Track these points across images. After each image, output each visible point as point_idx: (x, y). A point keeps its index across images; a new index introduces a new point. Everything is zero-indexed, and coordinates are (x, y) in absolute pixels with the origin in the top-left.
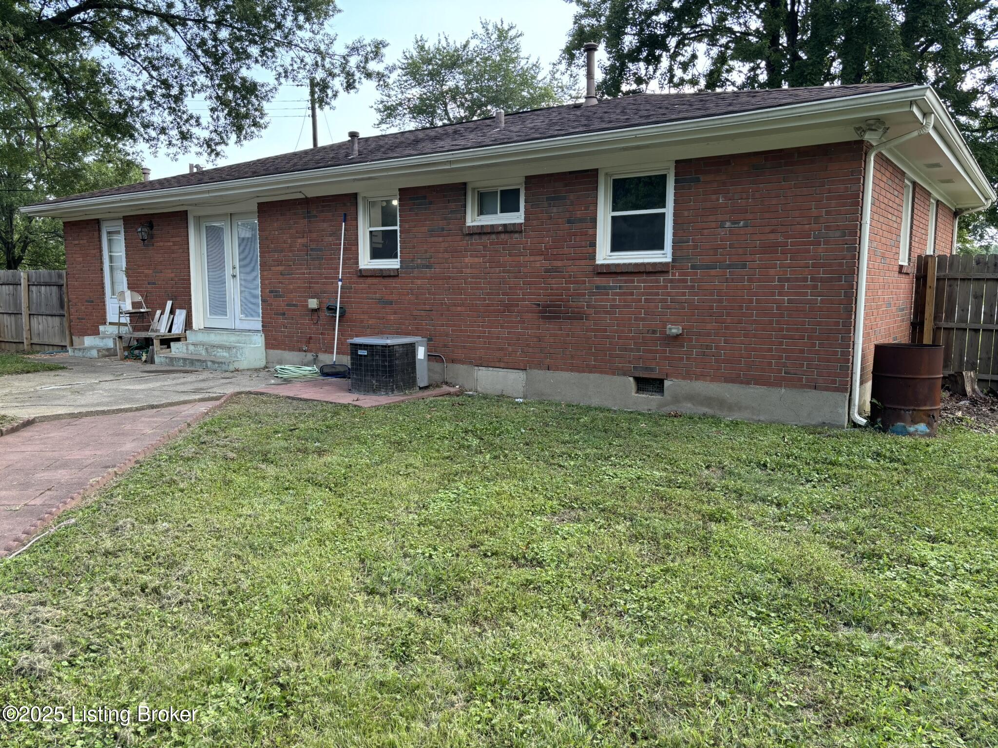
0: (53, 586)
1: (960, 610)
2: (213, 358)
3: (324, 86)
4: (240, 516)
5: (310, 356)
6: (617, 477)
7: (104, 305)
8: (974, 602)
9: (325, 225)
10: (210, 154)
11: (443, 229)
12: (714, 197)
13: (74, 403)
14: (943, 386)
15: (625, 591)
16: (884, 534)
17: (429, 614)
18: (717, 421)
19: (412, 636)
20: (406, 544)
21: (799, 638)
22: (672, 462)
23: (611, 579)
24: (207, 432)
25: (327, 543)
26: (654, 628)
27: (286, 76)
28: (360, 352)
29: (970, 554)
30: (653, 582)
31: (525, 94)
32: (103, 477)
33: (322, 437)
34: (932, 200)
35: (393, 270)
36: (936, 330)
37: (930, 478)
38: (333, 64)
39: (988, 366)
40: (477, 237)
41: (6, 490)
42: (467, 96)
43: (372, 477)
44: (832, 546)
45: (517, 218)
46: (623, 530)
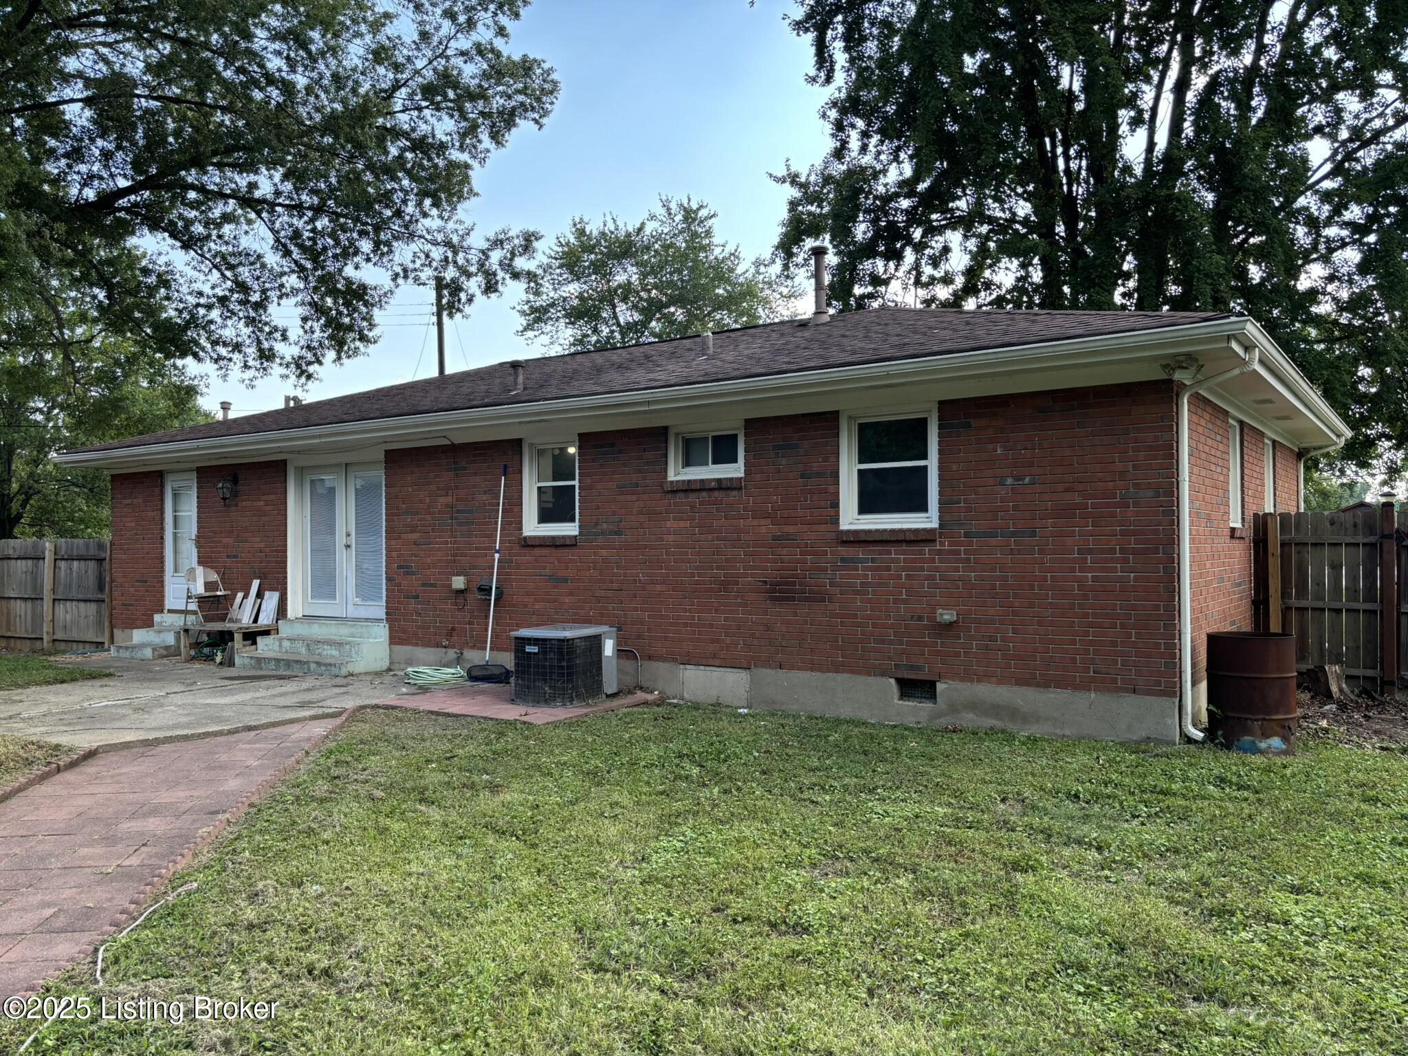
0: (195, 970)
1: (1333, 978)
2: (317, 658)
3: (456, 288)
4: (410, 874)
5: (452, 654)
6: (889, 816)
7: (163, 586)
8: (1351, 967)
9: (477, 479)
10: (299, 376)
11: (637, 485)
12: (990, 446)
13: (142, 725)
14: (1299, 686)
15: (918, 961)
16: (1235, 884)
17: (676, 995)
18: (1010, 738)
19: (662, 1022)
20: (632, 908)
21: (1140, 1016)
22: (958, 794)
23: (898, 945)
24: (337, 762)
25: (531, 907)
26: (960, 1006)
27: (406, 277)
28: (529, 649)
29: (1343, 907)
30: (952, 950)
31: (720, 291)
32: (215, 826)
33: (490, 767)
34: (1266, 441)
35: (570, 537)
36: (1286, 610)
37: (1289, 811)
38: (468, 261)
39: (1357, 657)
40: (682, 495)
41: (87, 846)
42: (642, 293)
43: (570, 821)
44: (1172, 901)
45: (735, 471)
46: (906, 885)
